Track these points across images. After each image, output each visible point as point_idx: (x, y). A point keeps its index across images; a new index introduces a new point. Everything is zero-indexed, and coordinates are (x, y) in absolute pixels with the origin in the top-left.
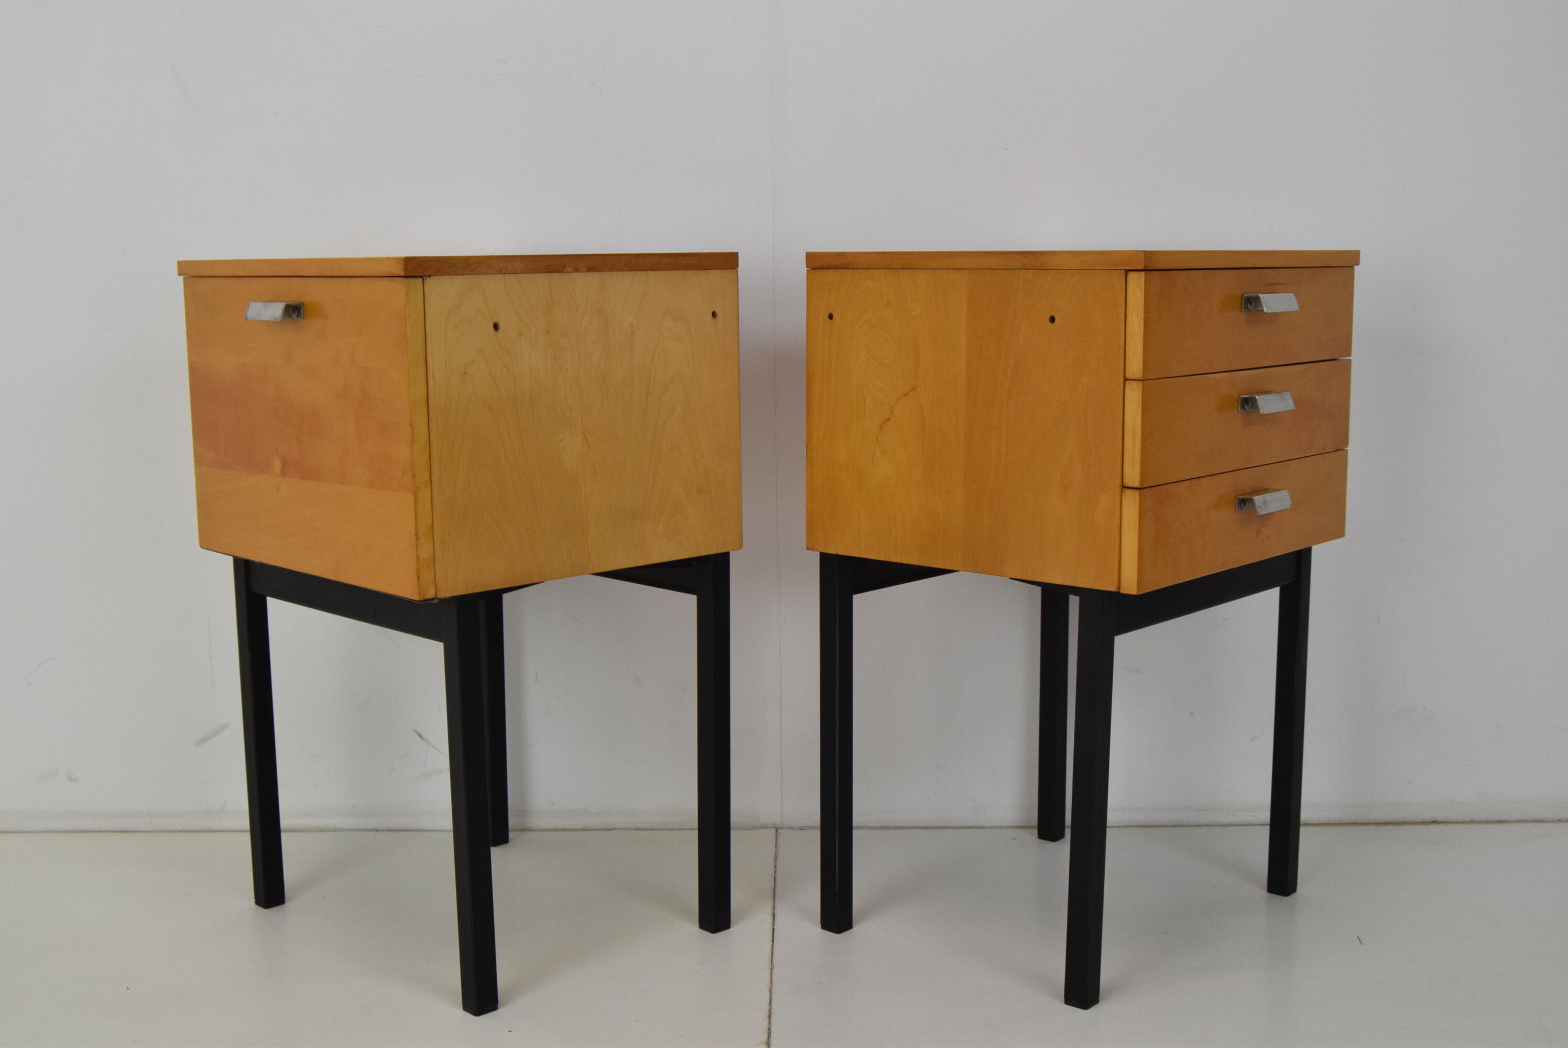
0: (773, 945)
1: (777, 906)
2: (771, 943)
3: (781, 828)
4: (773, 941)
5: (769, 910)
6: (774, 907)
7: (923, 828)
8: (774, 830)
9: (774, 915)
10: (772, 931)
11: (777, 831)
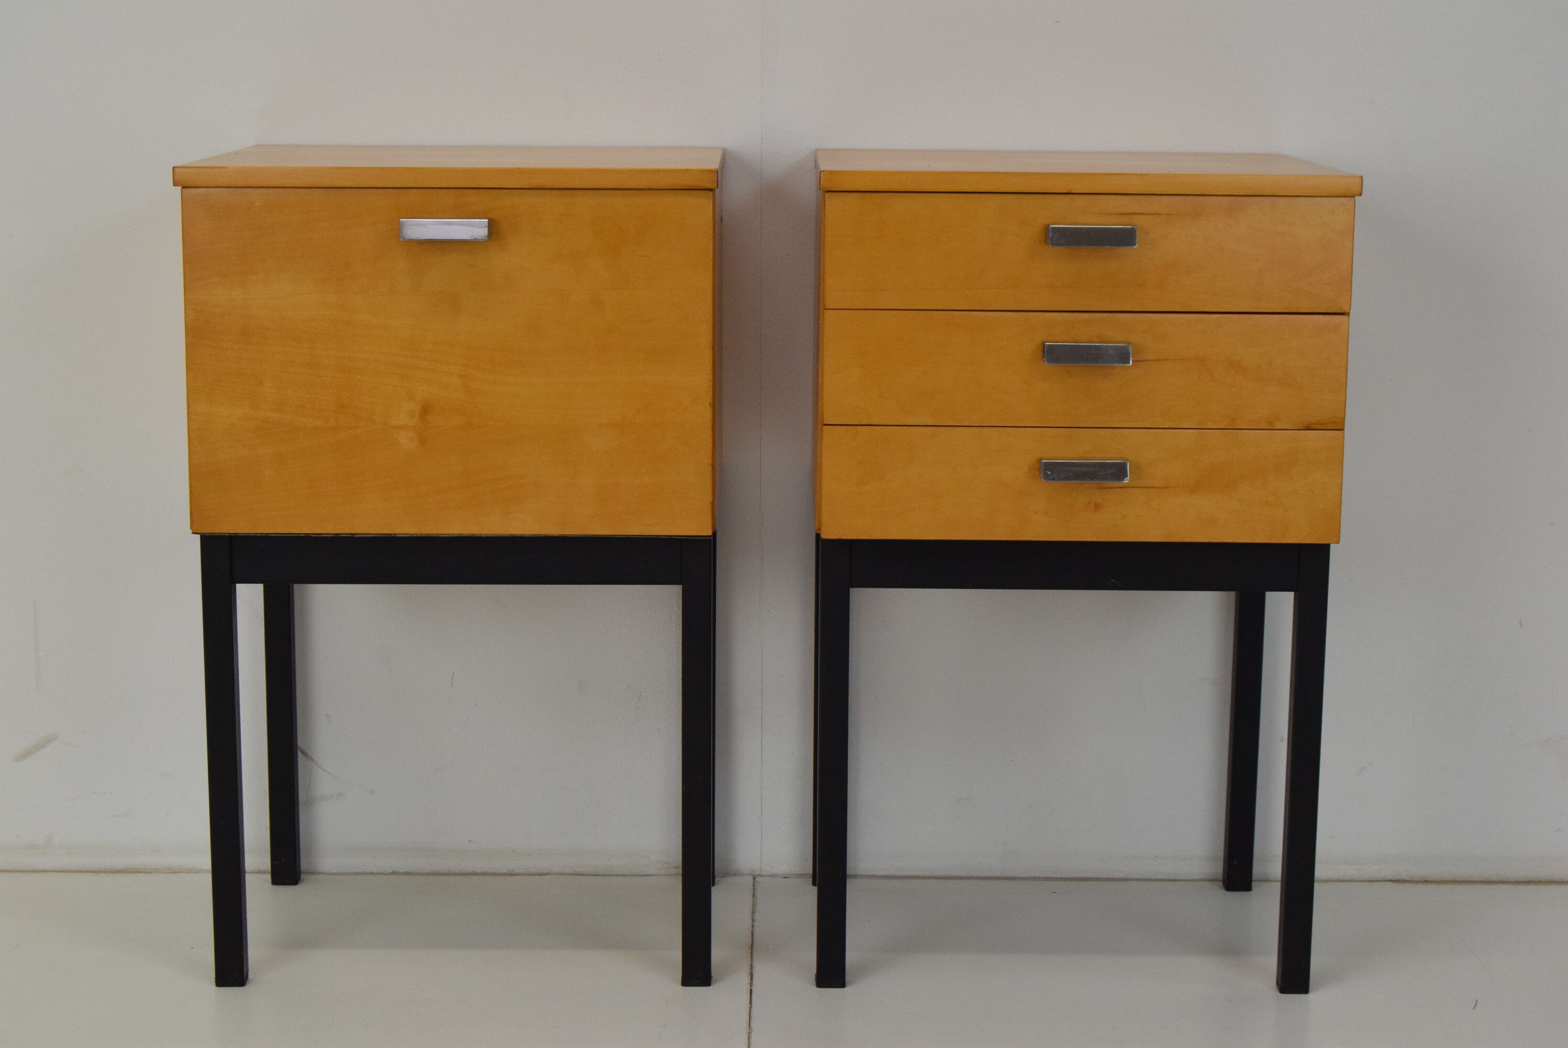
0: (750, 1008)
1: (755, 964)
2: (749, 1005)
3: (760, 875)
4: (751, 1003)
5: (746, 970)
6: (752, 966)
7: (940, 878)
8: (751, 878)
9: (751, 975)
10: (749, 992)
11: (754, 879)
